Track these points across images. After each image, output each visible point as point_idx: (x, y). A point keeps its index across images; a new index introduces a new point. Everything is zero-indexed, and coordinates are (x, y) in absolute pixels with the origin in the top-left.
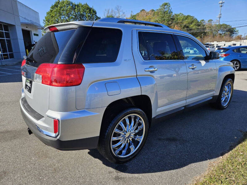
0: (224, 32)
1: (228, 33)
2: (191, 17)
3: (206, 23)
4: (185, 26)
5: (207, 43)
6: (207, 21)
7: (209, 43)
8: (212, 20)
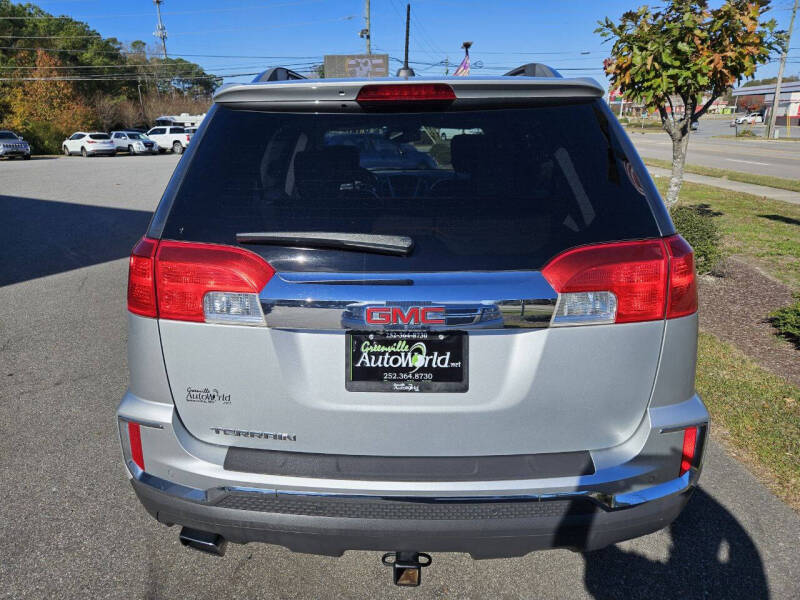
0: (186, 85)
1: (198, 88)
2: (76, 23)
3: (127, 50)
4: (63, 55)
5: (163, 118)
6: (130, 44)
7: (168, 118)
8: (144, 44)
